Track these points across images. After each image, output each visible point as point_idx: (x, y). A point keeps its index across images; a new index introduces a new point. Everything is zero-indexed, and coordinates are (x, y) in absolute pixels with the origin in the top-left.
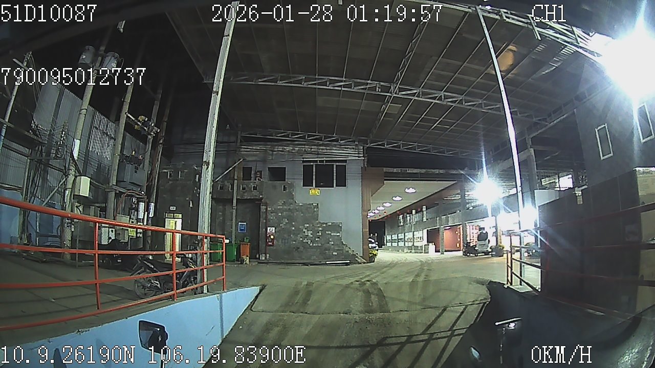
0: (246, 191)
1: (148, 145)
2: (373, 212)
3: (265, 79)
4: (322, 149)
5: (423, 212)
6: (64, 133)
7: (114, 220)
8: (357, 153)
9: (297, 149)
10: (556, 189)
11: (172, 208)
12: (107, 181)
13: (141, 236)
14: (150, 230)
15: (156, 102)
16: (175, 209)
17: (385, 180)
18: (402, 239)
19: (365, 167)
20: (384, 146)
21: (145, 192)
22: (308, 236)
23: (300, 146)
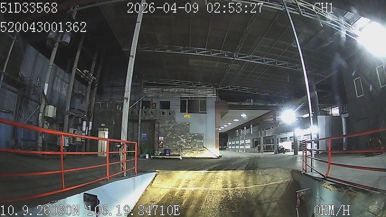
0: (147, 115)
1: (88, 87)
2: (221, 128)
3: (159, 49)
4: (192, 91)
5: (250, 128)
6: (39, 79)
7: (68, 132)
8: (212, 93)
9: (177, 90)
11: (102, 125)
12: (64, 108)
15: (93, 62)
16: (104, 125)
17: (229, 109)
18: (238, 144)
19: (217, 101)
20: (229, 89)
21: (87, 114)
22: (183, 142)
23: (179, 89)
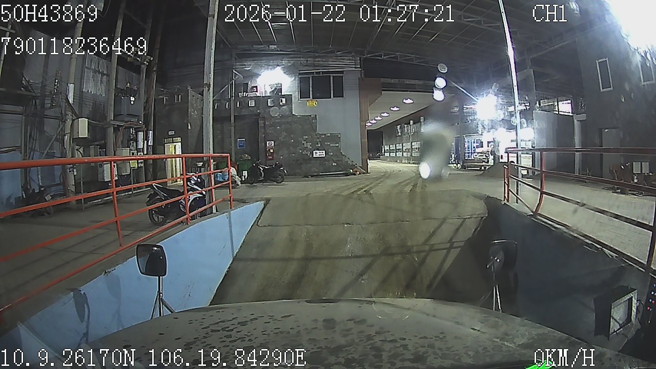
0: (244, 107)
1: (142, 75)
2: (371, 122)
4: (318, 61)
5: (420, 122)
6: (57, 81)
7: (115, 155)
8: (354, 64)
9: (293, 62)
10: (555, 112)
11: (170, 133)
12: (104, 117)
13: (142, 165)
14: (151, 159)
15: (146, 31)
16: (173, 134)
17: (383, 90)
18: (399, 149)
19: (363, 78)
20: (381, 57)
21: (143, 121)
22: (307, 147)
23: (296, 59)
